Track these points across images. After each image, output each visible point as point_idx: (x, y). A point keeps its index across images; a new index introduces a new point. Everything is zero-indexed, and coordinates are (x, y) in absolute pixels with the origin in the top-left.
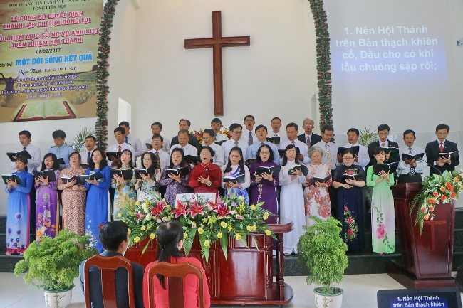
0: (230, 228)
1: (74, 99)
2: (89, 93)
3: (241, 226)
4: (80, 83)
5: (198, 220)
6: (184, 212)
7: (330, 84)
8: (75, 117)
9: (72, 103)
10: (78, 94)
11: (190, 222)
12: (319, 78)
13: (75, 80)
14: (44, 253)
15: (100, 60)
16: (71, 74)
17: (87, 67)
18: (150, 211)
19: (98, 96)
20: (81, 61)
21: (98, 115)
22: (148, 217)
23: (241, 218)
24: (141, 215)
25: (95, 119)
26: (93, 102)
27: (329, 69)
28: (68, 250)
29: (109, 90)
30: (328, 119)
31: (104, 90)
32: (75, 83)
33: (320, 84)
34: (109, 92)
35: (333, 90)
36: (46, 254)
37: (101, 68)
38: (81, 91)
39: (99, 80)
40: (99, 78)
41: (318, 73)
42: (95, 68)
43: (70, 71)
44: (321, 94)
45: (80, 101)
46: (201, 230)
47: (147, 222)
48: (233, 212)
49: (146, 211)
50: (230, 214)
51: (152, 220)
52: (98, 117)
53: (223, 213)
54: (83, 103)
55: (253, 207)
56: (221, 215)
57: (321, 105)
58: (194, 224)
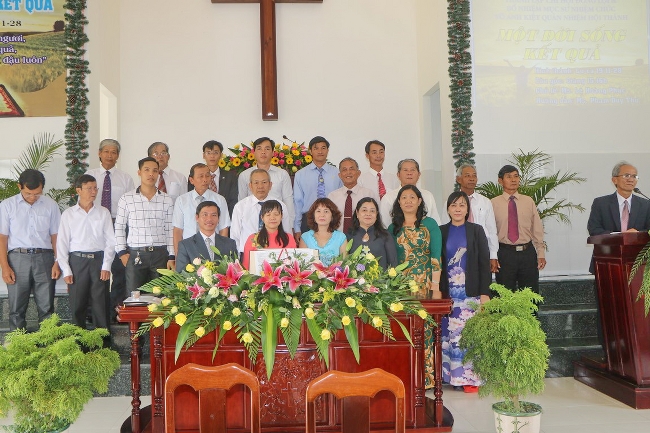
0: (360, 308)
1: (20, 81)
2: (49, 72)
3: (379, 304)
4: (30, 53)
5: (302, 296)
6: (276, 282)
7: (468, 71)
8: (21, 114)
9: (15, 88)
10: (26, 73)
11: (288, 299)
12: (451, 60)
13: (20, 47)
14: (17, 364)
15: (69, 12)
16: (10, 34)
17: (42, 21)
18: (214, 282)
19: (68, 79)
20: (30, 10)
21: (69, 113)
22: (214, 292)
23: (376, 291)
24: (201, 289)
25: (65, 120)
26: (60, 88)
27: (468, 46)
28: (68, 357)
29: (89, 67)
30: (465, 128)
31: (80, 68)
32: (20, 53)
33: (453, 71)
34: (89, 72)
35: (473, 80)
36: (24, 367)
37: (74, 27)
38: (32, 68)
39: (68, 48)
40: (70, 45)
41: (450, 53)
42: (59, 26)
43: (8, 29)
44: (454, 87)
45: (31, 85)
46: (310, 313)
47: (213, 301)
48: (362, 281)
49: (207, 280)
50: (356, 285)
51: (220, 296)
52: (69, 117)
53: (342, 281)
54: (38, 89)
55: (392, 272)
56: (340, 286)
57: (454, 105)
58: (296, 303)
